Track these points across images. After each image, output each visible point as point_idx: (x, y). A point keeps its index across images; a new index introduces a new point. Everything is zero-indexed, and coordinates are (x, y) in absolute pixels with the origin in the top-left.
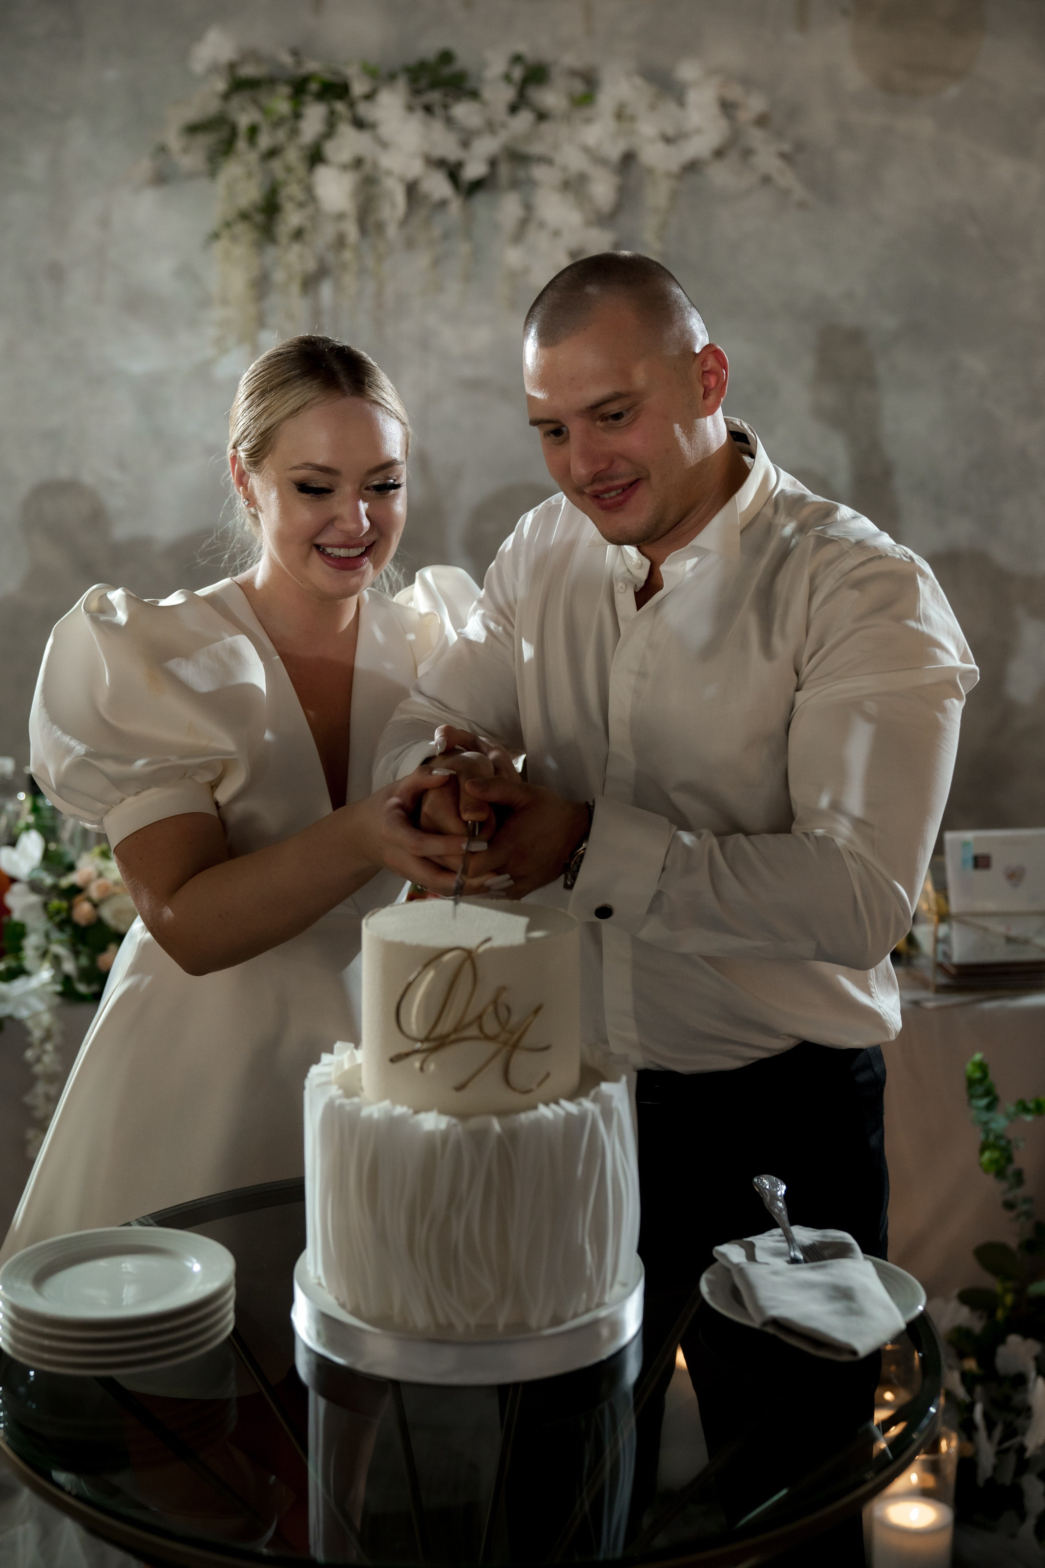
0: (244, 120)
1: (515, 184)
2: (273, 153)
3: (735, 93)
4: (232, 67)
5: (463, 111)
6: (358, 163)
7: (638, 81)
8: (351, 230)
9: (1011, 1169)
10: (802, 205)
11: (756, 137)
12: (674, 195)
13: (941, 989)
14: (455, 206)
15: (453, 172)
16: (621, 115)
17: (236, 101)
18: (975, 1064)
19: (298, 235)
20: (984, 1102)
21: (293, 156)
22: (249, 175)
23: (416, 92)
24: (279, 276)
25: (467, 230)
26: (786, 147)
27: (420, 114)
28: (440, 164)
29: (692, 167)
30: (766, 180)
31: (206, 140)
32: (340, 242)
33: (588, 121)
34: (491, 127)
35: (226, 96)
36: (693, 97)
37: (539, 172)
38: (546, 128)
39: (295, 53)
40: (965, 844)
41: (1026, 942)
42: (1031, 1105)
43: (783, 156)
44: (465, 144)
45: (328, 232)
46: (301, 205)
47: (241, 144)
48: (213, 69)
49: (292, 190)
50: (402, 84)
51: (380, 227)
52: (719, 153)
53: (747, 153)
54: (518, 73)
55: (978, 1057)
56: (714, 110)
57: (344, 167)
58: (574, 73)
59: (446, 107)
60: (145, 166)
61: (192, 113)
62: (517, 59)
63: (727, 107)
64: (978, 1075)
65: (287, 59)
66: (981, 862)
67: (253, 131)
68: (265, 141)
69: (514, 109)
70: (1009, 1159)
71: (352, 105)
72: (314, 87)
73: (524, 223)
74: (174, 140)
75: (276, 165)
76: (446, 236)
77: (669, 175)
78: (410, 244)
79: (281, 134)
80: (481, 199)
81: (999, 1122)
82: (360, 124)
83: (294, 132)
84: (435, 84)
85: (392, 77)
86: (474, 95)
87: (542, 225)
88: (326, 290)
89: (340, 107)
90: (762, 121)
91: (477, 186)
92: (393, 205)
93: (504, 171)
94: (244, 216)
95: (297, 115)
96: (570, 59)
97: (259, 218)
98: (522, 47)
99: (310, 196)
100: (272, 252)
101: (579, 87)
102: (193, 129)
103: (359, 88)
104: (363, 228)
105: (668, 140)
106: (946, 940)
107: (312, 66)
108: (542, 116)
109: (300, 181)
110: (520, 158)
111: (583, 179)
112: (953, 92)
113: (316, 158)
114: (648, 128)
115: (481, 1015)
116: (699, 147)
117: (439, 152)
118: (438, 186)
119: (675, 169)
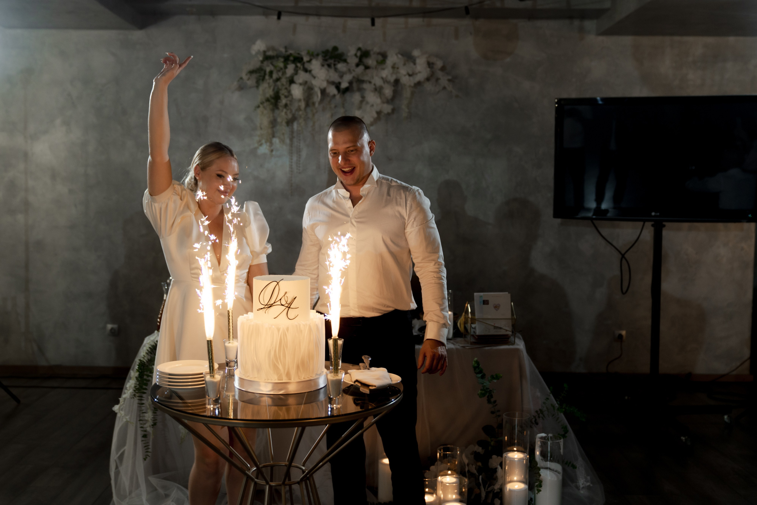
0: (268, 69)
1: (360, 90)
2: (278, 80)
3: (432, 60)
4: (265, 52)
5: (341, 66)
6: (305, 83)
7: (400, 56)
8: (303, 104)
9: (492, 400)
10: (457, 96)
11: (440, 74)
12: (413, 93)
13: (472, 343)
14: (338, 97)
15: (338, 86)
16: (393, 67)
17: (265, 63)
18: (475, 361)
19: (286, 105)
20: (480, 375)
21: (284, 81)
22: (270, 87)
23: (325, 60)
24: (279, 120)
25: (343, 106)
26: (450, 78)
27: (326, 66)
28: (333, 83)
29: (419, 84)
30: (444, 88)
31: (255, 76)
32: (299, 109)
33: (383, 69)
34: (350, 71)
35: (262, 62)
36: (418, 61)
37: (365, 86)
38: (368, 71)
39: (286, 48)
40: (481, 297)
41: (501, 328)
42: (495, 377)
43: (449, 80)
44: (341, 77)
45: (296, 105)
46: (286, 97)
47: (267, 77)
48: (258, 52)
49: (283, 92)
50: (320, 58)
51: (314, 104)
52: (428, 79)
53: (438, 79)
54: (359, 54)
55: (476, 359)
56: (425, 65)
57: (301, 84)
58: (379, 54)
59: (335, 65)
60: (235, 84)
61: (251, 67)
62: (359, 49)
63: (430, 65)
64: (476, 365)
65: (283, 50)
66: (486, 302)
67: (271, 73)
68: (275, 76)
69: (357, 65)
70: (492, 396)
71: (303, 64)
72: (292, 58)
73: (361, 102)
74: (245, 76)
75: (279, 83)
76: (336, 107)
77: (410, 86)
78: (324, 109)
79: (280, 74)
80: (348, 95)
81: (487, 384)
82: (306, 70)
83: (284, 73)
84: (331, 58)
85: (318, 55)
86: (345, 61)
87: (367, 103)
88: (295, 125)
89: (299, 65)
90: (443, 69)
91: (347, 90)
92: (317, 96)
93: (355, 85)
94: (268, 100)
95: (286, 67)
96: (376, 49)
97: (273, 101)
98: (360, 45)
99: (289, 94)
100: (277, 111)
101: (380, 58)
102: (251, 72)
103: (306, 59)
104: (307, 105)
105: (410, 75)
106: (475, 328)
107: (291, 52)
108: (367, 67)
109: (286, 89)
110: (360, 81)
111: (381, 88)
112: (508, 60)
113: (292, 81)
114: (403, 71)
115: (280, 299)
116: (420, 77)
117: (332, 79)
118: (332, 90)
119: (412, 85)
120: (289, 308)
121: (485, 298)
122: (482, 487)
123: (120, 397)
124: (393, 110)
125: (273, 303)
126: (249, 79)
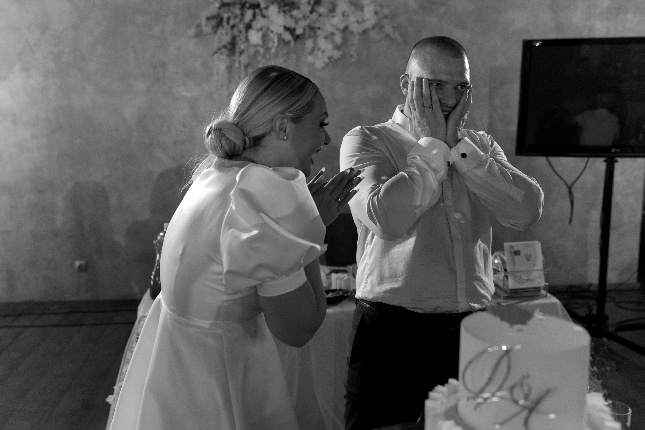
0: (225, 16)
1: (313, 37)
2: (233, 27)
3: (379, 8)
5: (295, 13)
6: (262, 29)
7: (349, 4)
8: (261, 49)
11: (385, 22)
12: (360, 40)
14: (292, 43)
15: (292, 32)
16: (343, 14)
17: (222, 10)
19: (242, 52)
21: (241, 27)
22: (227, 34)
23: (281, 7)
25: (296, 51)
26: (395, 25)
27: (282, 14)
28: (288, 29)
29: (365, 32)
30: (387, 36)
31: (213, 22)
32: (258, 54)
33: (334, 17)
34: (305, 17)
35: (220, 8)
36: (366, 9)
37: (318, 33)
38: (321, 19)
40: (511, 246)
41: (533, 280)
43: (394, 27)
44: (296, 22)
45: (252, 51)
46: (244, 42)
47: (225, 23)
49: (241, 38)
50: (276, 4)
51: (269, 49)
52: (374, 27)
53: (382, 27)
54: (312, 1)
56: (373, 13)
57: (258, 30)
58: (330, 2)
59: (290, 11)
60: (192, 31)
61: (209, 14)
63: (376, 13)
66: (517, 253)
67: (229, 19)
68: (232, 22)
69: (311, 12)
71: (261, 10)
72: (247, 5)
73: (313, 49)
74: (204, 22)
75: (235, 31)
77: (358, 33)
79: (237, 20)
80: (300, 41)
82: (264, 16)
83: (242, 20)
84: (286, 5)
85: (273, 3)
86: (298, 8)
87: (319, 49)
89: (257, 11)
90: (386, 18)
92: (274, 42)
93: (307, 32)
94: (225, 47)
95: (242, 15)
97: (229, 47)
99: (247, 39)
100: (234, 58)
101: (331, 6)
102: (209, 19)
103: (263, 5)
104: (264, 49)
105: (358, 22)
109: (243, 35)
110: (312, 29)
111: (333, 34)
112: (442, 10)
113: (249, 27)
114: (352, 19)
116: (368, 25)
117: (288, 25)
118: (288, 36)
119: (360, 31)
121: (516, 249)
124: (343, 56)
126: (206, 25)
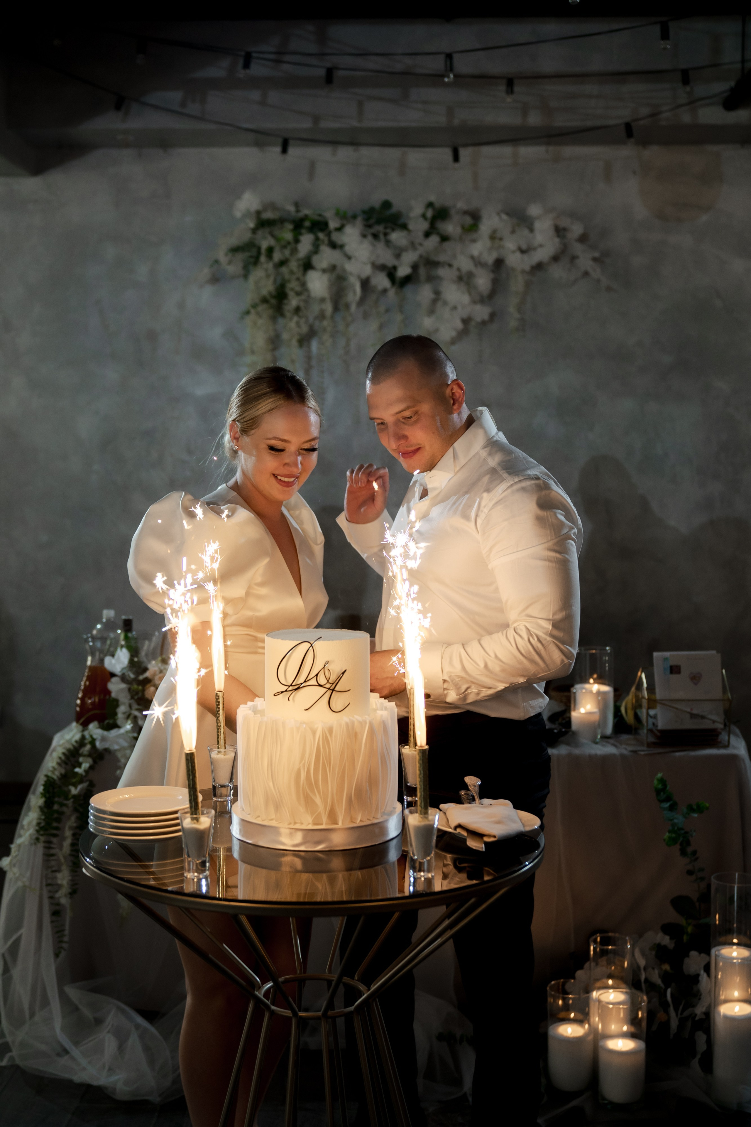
0: (264, 245)
1: (430, 279)
2: (283, 263)
3: (565, 222)
4: (258, 213)
5: (397, 237)
6: (333, 268)
7: (504, 217)
8: (328, 308)
9: (690, 849)
10: (609, 289)
11: (578, 248)
12: (528, 284)
13: (650, 745)
14: (392, 293)
15: (391, 273)
16: (493, 237)
17: (260, 233)
18: (658, 780)
19: (297, 310)
20: (667, 805)
21: (294, 265)
22: (268, 276)
23: (368, 226)
24: (285, 336)
25: (401, 308)
26: (597, 255)
27: (370, 238)
28: (383, 268)
29: (539, 267)
30: (586, 274)
31: (241, 257)
32: (322, 316)
33: (474, 241)
34: (413, 246)
35: (254, 231)
36: (537, 225)
37: (441, 272)
38: (446, 244)
39: (297, 205)
40: (666, 659)
41: (703, 717)
42: (695, 807)
43: (595, 259)
44: (398, 256)
45: (315, 309)
46: (298, 294)
47: (263, 258)
48: (247, 214)
49: (293, 285)
50: (359, 222)
51: (347, 306)
52: (556, 258)
53: (574, 258)
54: (429, 214)
55: (660, 775)
56: (551, 232)
57: (324, 271)
58: (466, 213)
59: (386, 234)
60: (206, 272)
61: (234, 241)
62: (430, 205)
63: (559, 231)
64: (660, 786)
65: (292, 209)
66: (675, 670)
67: (270, 251)
68: (277, 256)
69: (427, 235)
70: (688, 843)
71: (329, 235)
72: (307, 224)
73: (435, 301)
74: (223, 257)
75: (284, 270)
76: (387, 311)
77: (523, 272)
78: (366, 316)
79: (287, 252)
80: (409, 289)
81: (679, 819)
82: (333, 245)
83: (294, 251)
84: (379, 222)
85: (354, 217)
86: (404, 227)
87: (445, 303)
88: (314, 345)
89: (321, 235)
90: (583, 239)
91: (407, 280)
92: (355, 293)
93: (422, 271)
94: (264, 300)
95: (297, 241)
96: (461, 205)
97: (273, 301)
98: (432, 198)
99: (304, 288)
100: (281, 321)
101: (468, 220)
102: (235, 250)
103: (333, 224)
104: (336, 308)
105: (523, 252)
106: (655, 717)
107: (306, 212)
108: (444, 238)
109: (298, 279)
110: (431, 263)
111: (470, 275)
112: (704, 219)
113: (307, 266)
114: (510, 244)
115: (317, 675)
116: (542, 255)
117: (381, 261)
118: (382, 281)
119: (527, 268)
120: (333, 690)
121: (675, 662)
122: (672, 1010)
123: (11, 841)
124: (492, 316)
125: (303, 682)
126: (230, 263)
